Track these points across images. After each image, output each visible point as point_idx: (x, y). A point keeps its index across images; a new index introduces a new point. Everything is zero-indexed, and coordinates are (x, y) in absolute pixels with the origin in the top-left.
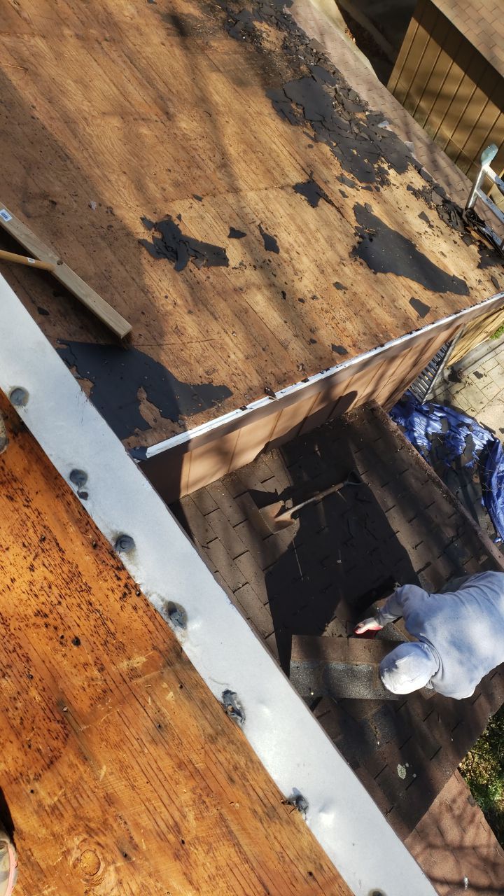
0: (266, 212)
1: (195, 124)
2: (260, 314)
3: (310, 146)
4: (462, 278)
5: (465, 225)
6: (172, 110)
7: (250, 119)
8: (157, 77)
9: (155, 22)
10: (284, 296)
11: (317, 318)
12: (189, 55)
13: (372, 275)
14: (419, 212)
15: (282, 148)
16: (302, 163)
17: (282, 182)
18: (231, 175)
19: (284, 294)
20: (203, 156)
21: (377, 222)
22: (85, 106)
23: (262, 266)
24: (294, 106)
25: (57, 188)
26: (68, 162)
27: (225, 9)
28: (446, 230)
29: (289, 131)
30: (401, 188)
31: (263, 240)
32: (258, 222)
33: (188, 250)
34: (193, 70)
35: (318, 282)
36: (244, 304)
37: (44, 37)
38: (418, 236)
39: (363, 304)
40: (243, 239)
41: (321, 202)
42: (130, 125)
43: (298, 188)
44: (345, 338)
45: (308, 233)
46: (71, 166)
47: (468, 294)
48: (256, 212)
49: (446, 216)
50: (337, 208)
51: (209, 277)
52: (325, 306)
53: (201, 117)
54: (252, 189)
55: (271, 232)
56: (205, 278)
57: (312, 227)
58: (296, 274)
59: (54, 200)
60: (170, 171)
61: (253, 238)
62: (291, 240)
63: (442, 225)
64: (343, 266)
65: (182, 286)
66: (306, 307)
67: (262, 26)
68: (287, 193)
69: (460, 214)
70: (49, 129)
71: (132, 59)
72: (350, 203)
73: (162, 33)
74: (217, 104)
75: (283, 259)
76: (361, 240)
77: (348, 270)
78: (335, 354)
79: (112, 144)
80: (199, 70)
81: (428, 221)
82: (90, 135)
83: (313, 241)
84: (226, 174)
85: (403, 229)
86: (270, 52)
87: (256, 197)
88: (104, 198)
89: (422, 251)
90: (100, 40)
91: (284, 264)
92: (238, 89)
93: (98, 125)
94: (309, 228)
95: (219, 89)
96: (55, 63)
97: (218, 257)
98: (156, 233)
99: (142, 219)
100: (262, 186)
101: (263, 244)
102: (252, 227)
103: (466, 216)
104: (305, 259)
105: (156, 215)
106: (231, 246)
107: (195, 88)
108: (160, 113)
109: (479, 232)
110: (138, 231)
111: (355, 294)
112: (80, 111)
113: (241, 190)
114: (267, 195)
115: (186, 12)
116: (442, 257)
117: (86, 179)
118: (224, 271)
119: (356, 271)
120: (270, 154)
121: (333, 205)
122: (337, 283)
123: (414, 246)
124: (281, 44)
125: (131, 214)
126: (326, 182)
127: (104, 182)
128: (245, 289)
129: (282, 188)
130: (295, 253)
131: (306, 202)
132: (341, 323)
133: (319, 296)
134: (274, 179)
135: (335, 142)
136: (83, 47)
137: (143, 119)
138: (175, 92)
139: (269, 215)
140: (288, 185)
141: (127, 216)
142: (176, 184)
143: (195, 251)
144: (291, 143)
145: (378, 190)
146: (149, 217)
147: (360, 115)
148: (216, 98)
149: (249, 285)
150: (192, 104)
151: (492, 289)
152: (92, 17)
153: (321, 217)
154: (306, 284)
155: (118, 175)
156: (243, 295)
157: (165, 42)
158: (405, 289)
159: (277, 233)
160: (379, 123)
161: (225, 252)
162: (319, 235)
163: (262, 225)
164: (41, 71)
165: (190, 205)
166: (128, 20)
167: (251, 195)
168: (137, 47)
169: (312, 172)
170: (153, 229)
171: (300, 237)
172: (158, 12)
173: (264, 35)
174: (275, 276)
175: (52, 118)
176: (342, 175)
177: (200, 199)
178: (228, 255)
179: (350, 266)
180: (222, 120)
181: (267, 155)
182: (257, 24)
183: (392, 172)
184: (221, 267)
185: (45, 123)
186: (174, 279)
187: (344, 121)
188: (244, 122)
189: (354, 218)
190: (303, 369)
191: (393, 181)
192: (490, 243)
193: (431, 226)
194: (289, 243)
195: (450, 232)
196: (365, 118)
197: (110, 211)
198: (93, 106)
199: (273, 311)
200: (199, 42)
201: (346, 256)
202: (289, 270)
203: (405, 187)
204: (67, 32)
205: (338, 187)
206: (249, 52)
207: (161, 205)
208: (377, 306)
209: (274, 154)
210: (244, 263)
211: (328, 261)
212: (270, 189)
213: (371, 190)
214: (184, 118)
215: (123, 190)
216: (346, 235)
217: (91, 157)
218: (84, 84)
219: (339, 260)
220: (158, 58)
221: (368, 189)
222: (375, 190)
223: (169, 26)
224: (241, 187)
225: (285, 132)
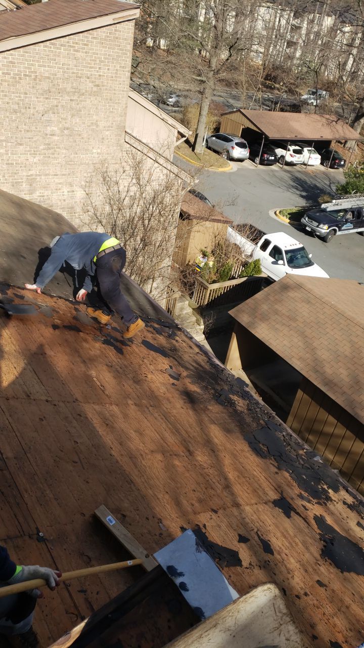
0: (259, 522)
1: (206, 458)
3: (277, 473)
6: (191, 449)
7: (237, 454)
8: (181, 428)
9: (177, 396)
10: (285, 593)
11: (312, 614)
12: (197, 414)
13: (340, 574)
14: (356, 522)
15: (260, 474)
16: (274, 485)
17: (265, 498)
18: (232, 494)
19: (285, 591)
20: (214, 480)
21: (330, 529)
22: (141, 446)
23: (265, 566)
24: (262, 447)
25: (126, 504)
26: (132, 485)
27: (214, 389)
29: (262, 463)
30: (339, 503)
31: (261, 544)
32: (256, 530)
33: (214, 553)
34: (200, 423)
35: (305, 580)
37: (117, 405)
38: (361, 540)
39: (341, 601)
40: (248, 544)
41: (292, 513)
42: (168, 459)
43: (276, 503)
44: (337, 634)
45: (289, 538)
46: (134, 488)
48: (252, 521)
50: (304, 519)
51: (230, 576)
52: (315, 602)
53: (209, 453)
54: (248, 505)
55: (265, 537)
56: (227, 576)
57: (292, 534)
58: (289, 573)
59: (124, 513)
60: (195, 491)
61: (255, 543)
62: (280, 544)
64: (318, 566)
66: (302, 603)
67: (235, 398)
68: (270, 507)
70: (120, 462)
71: (166, 416)
72: (311, 515)
73: (182, 402)
74: (217, 444)
75: (278, 560)
76: (325, 544)
77: (323, 569)
79: (158, 472)
80: (204, 423)
82: (145, 466)
83: (294, 544)
84: (229, 493)
85: (350, 535)
86: (242, 412)
87: (250, 510)
88: (156, 512)
90: (148, 406)
91: (279, 564)
92: (228, 435)
93: (150, 459)
94: (289, 534)
95: (217, 434)
96: (123, 420)
97: (233, 558)
99: (181, 528)
100: (253, 501)
101: (262, 547)
102: (253, 533)
104: (292, 560)
105: (189, 525)
106: (241, 549)
107: (203, 434)
108: (185, 451)
111: (333, 591)
112: (138, 450)
113: (241, 505)
114: (257, 508)
115: (193, 390)
117: (144, 497)
118: (240, 571)
119: (329, 570)
120: (254, 479)
121: (300, 516)
122: (318, 581)
123: (361, 549)
124: (247, 407)
125: (174, 524)
126: (292, 499)
127: (155, 500)
129: (266, 503)
130: (285, 555)
131: (282, 514)
132: (331, 619)
133: (309, 593)
134: (260, 497)
135: (291, 470)
136: (139, 410)
137: (175, 455)
138: (192, 437)
139: (261, 523)
140: (269, 501)
141: (171, 526)
142: (200, 501)
143: (219, 554)
144: (265, 470)
145: (326, 505)
146: (185, 526)
147: (301, 452)
148: (216, 440)
149: (259, 583)
150: (202, 444)
152: (143, 393)
153: (295, 526)
154: (298, 582)
155: (163, 495)
157: (183, 407)
159: (269, 539)
160: (314, 457)
161: (238, 555)
162: (297, 541)
163: (259, 533)
164: (115, 425)
165: (210, 517)
166: (162, 395)
167: (248, 509)
168: (168, 410)
169: (282, 492)
171: (285, 542)
172: (178, 390)
173: (236, 402)
174: (275, 574)
175: (122, 455)
176: (300, 493)
177: (216, 512)
178: (241, 556)
179: (323, 565)
180: (222, 455)
181: (252, 480)
182: (231, 396)
183: (330, 491)
184: (238, 567)
185: (118, 459)
187: (293, 455)
188: (234, 456)
189: (316, 526)
191: (333, 498)
194: (279, 546)
196: (304, 454)
197: (160, 521)
198: (145, 446)
200: (202, 406)
201: (319, 557)
202: (283, 569)
203: (342, 502)
204: (130, 402)
205: (300, 502)
206: (230, 412)
207: (192, 517)
208: (352, 602)
209: (256, 479)
210: (252, 564)
211: (308, 562)
212: (259, 504)
213: (322, 505)
214: (199, 454)
215: (167, 505)
216: (314, 540)
217: (146, 481)
218: (140, 433)
219: (315, 561)
220: (181, 416)
221: (318, 503)
222: (323, 503)
223: (185, 398)
224: (240, 503)
225: (260, 463)
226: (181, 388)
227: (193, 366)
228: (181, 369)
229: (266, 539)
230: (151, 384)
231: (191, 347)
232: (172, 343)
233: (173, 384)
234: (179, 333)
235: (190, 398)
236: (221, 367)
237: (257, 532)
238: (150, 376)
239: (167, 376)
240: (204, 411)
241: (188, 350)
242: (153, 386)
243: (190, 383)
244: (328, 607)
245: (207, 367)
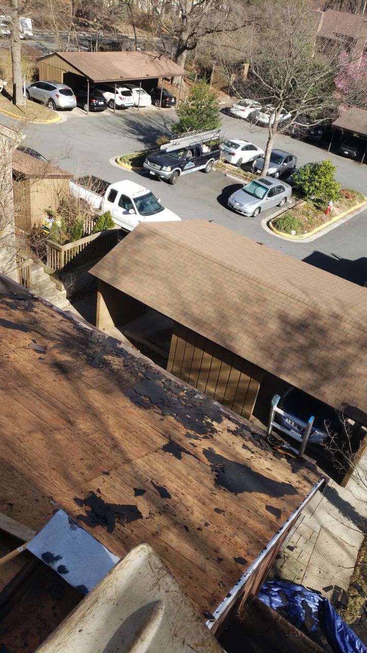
0: (153, 471)
1: (88, 424)
2: (177, 549)
3: (162, 420)
4: (289, 483)
5: (272, 446)
6: (72, 419)
7: (120, 411)
8: (57, 401)
9: (47, 369)
10: (187, 529)
11: (215, 540)
12: (72, 383)
13: (235, 497)
14: (241, 445)
15: (146, 425)
16: (161, 431)
17: (155, 447)
18: (122, 452)
19: (186, 528)
20: (101, 444)
21: (220, 458)
22: (17, 431)
23: (164, 511)
24: (144, 398)
25: (11, 493)
26: (14, 471)
27: (85, 353)
28: (263, 452)
29: (146, 414)
30: (224, 432)
31: (157, 492)
32: (150, 480)
33: (112, 514)
34: (77, 391)
35: (204, 512)
36: (163, 544)
38: (249, 461)
39: (239, 520)
40: (145, 495)
41: (183, 454)
42: (48, 435)
43: (166, 449)
44: (239, 550)
45: (183, 478)
46: (17, 474)
47: (297, 493)
48: (146, 472)
49: (258, 444)
50: (194, 456)
51: (132, 531)
52: (216, 529)
53: (91, 419)
54: (138, 458)
55: (160, 484)
56: (130, 532)
57: (185, 473)
58: (188, 510)
59: (11, 502)
60: (82, 459)
61: (151, 492)
62: (176, 487)
63: (259, 450)
64: (214, 495)
65: (117, 543)
66: (204, 533)
67: (109, 358)
68: (160, 454)
69: (266, 440)
71: (38, 394)
72: (200, 450)
73: (53, 375)
74: (98, 408)
75: (176, 502)
76: (217, 473)
77: (218, 497)
78: (239, 565)
79: (40, 451)
80: (81, 391)
81: (250, 450)
82: (24, 449)
83: (189, 482)
84: (118, 452)
85: (238, 459)
86: (118, 370)
87: (142, 462)
88: (45, 491)
89: (255, 471)
90: (16, 387)
91: (177, 505)
92: (108, 396)
93: (28, 441)
94: (183, 474)
95: (97, 398)
97: (132, 513)
98: (87, 507)
99: (75, 499)
100: (143, 453)
101: (159, 494)
102: (148, 484)
103: (270, 440)
104: (189, 497)
105: (83, 494)
106: (139, 502)
107: (82, 402)
108: (65, 423)
109: (282, 448)
110: (75, 509)
111: (230, 513)
112: (14, 434)
113: (132, 460)
114: (148, 459)
115: (63, 360)
116: (269, 472)
117: (29, 480)
118: (141, 523)
119: (224, 496)
120: (140, 431)
121: (190, 454)
122: (216, 509)
123: (250, 468)
124: (123, 364)
125: (66, 498)
126: (180, 440)
127: (42, 479)
128: (159, 532)
129: (156, 451)
130: (181, 495)
131: (174, 457)
132: (232, 538)
133: (209, 523)
134: (149, 447)
135: (175, 413)
136: (7, 394)
137: (56, 429)
138: (71, 407)
140: (159, 448)
141: (64, 500)
142: (90, 468)
143: (117, 513)
144: (150, 421)
145: (212, 437)
146: (78, 497)
147: (182, 394)
148: (96, 404)
149: (161, 528)
150: (82, 412)
151: (308, 485)
152: (8, 375)
153: (187, 465)
154: (197, 516)
155: (50, 472)
156: (160, 537)
157: (56, 379)
158: (259, 500)
159: (165, 484)
160: (194, 396)
161: (137, 508)
162: (191, 478)
163: (153, 481)
165: (103, 481)
166: (30, 372)
167: (139, 462)
168: (40, 386)
169: (170, 436)
170: (84, 505)
171: (180, 482)
172: (47, 363)
173: (111, 362)
174: (175, 515)
176: (187, 432)
177: (108, 474)
178: (140, 509)
179: (218, 494)
180: (105, 417)
181: (139, 432)
182: (105, 357)
183: (214, 423)
184: (138, 520)
186: (110, 540)
187: (175, 398)
188: (117, 414)
189: (206, 459)
190: (224, 586)
191: (218, 429)
192: (292, 454)
193: (253, 452)
194: (174, 488)
195: (265, 453)
196: (185, 395)
197: (51, 498)
198: (22, 429)
199: (185, 544)
200: (76, 374)
201: (213, 487)
202: (182, 508)
203: (226, 430)
205: (188, 441)
206: (107, 373)
207: (84, 486)
208: (248, 518)
209: (143, 430)
210: (152, 512)
211: (204, 495)
212: (149, 454)
213: (209, 438)
214: (81, 422)
215: (56, 481)
216: (207, 472)
217: (28, 464)
218: (12, 417)
219: (210, 492)
220: (54, 389)
221: (206, 437)
222: (210, 437)
223: (55, 369)
224: (131, 458)
225: (144, 415)
226: (49, 361)
227: (59, 335)
228: (46, 341)
229: (162, 485)
230: (16, 364)
231: (53, 316)
232: (30, 316)
233: (40, 358)
234: (37, 303)
235: (61, 369)
236: (89, 330)
237: (152, 482)
238: (12, 356)
239: (31, 352)
240: (79, 378)
241: (50, 319)
242: (18, 365)
243: (59, 353)
244: (228, 529)
245: (75, 333)
